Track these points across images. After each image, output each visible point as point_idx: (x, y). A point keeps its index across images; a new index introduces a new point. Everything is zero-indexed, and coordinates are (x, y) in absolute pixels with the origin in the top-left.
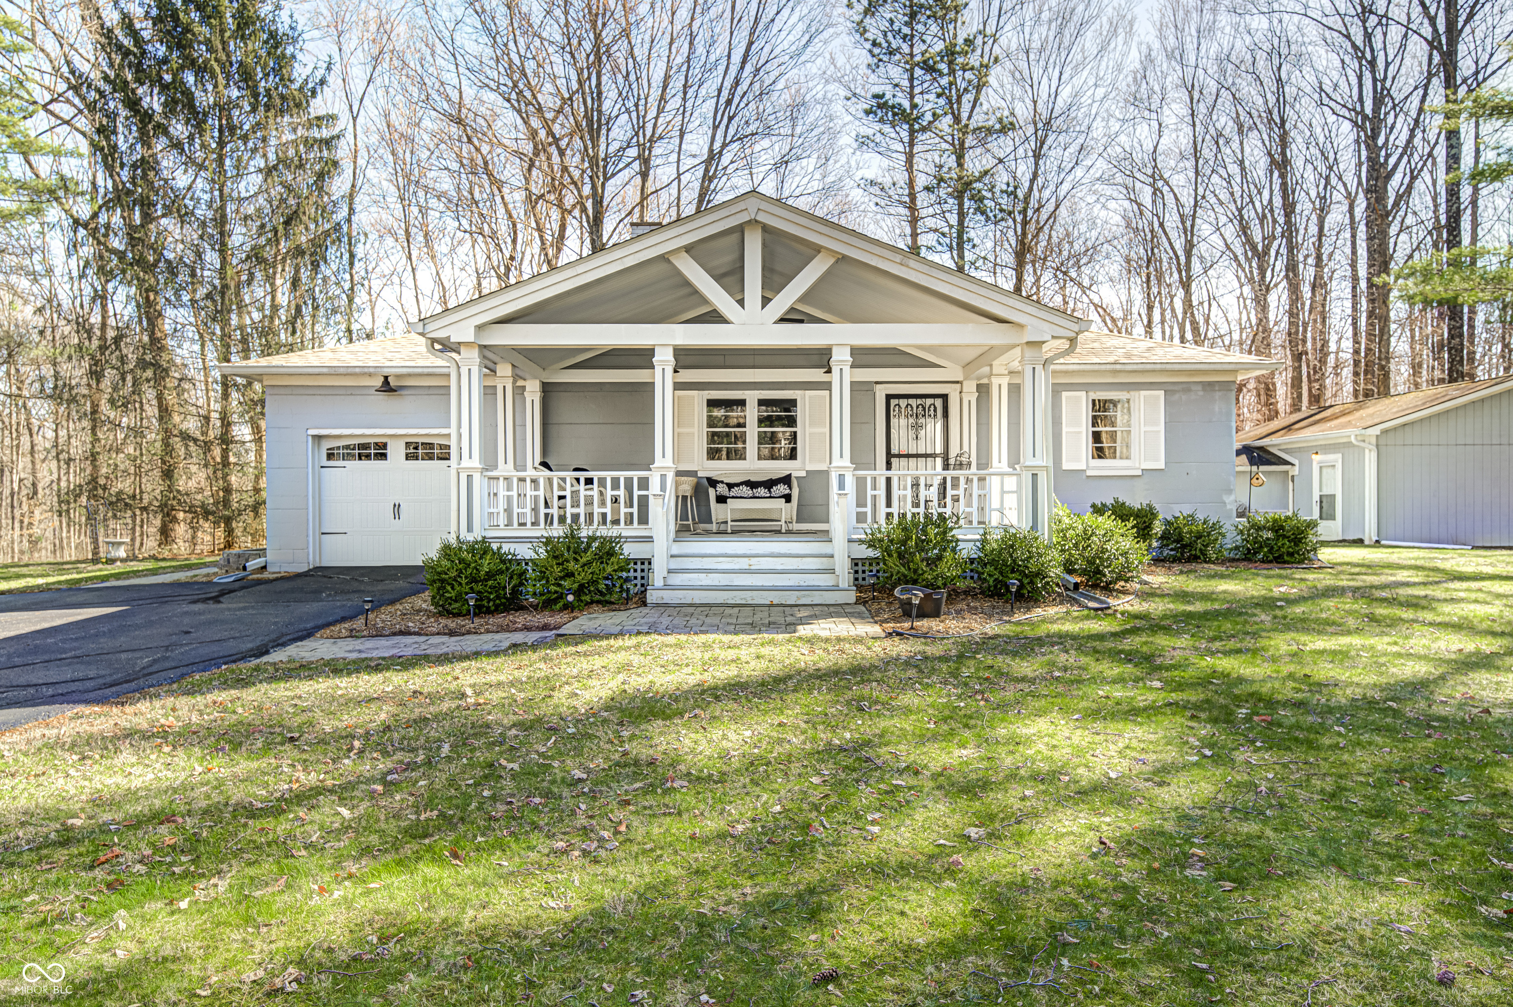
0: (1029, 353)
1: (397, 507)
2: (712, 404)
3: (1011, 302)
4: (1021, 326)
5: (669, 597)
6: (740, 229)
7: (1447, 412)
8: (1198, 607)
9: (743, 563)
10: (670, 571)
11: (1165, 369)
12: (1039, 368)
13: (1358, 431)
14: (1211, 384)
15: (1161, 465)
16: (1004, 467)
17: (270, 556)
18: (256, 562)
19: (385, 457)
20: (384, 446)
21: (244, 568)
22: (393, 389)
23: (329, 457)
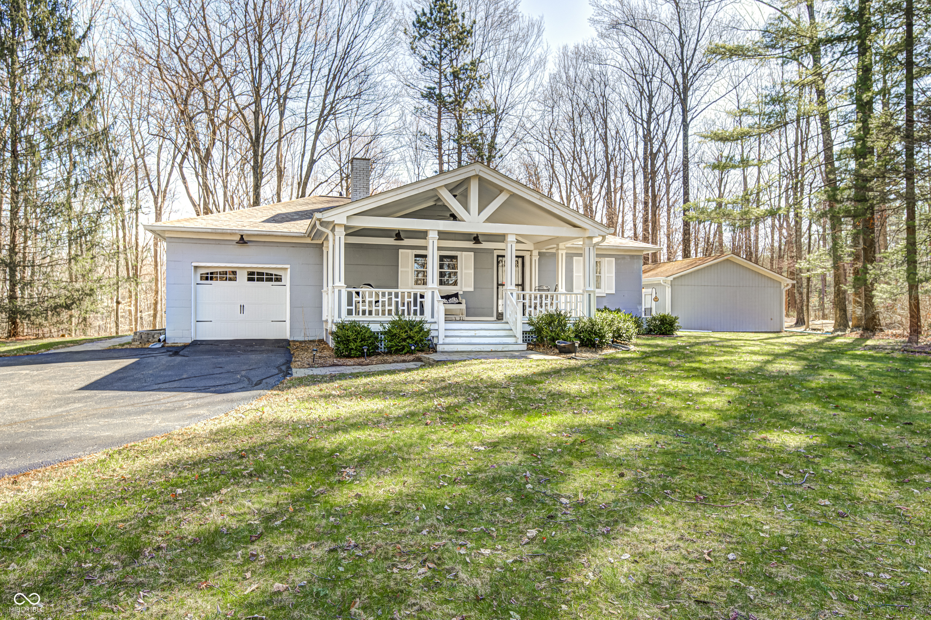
0: (587, 241)
1: (242, 307)
2: (416, 256)
3: (583, 219)
4: (584, 229)
5: (447, 348)
6: (468, 180)
7: (698, 270)
8: (659, 349)
9: (472, 333)
10: (446, 336)
11: (617, 248)
12: (591, 248)
13: (664, 278)
14: (633, 256)
15: (613, 292)
16: (564, 291)
17: (168, 335)
18: (162, 337)
19: (235, 279)
20: (234, 273)
21: (159, 340)
22: (245, 243)
23: (201, 278)
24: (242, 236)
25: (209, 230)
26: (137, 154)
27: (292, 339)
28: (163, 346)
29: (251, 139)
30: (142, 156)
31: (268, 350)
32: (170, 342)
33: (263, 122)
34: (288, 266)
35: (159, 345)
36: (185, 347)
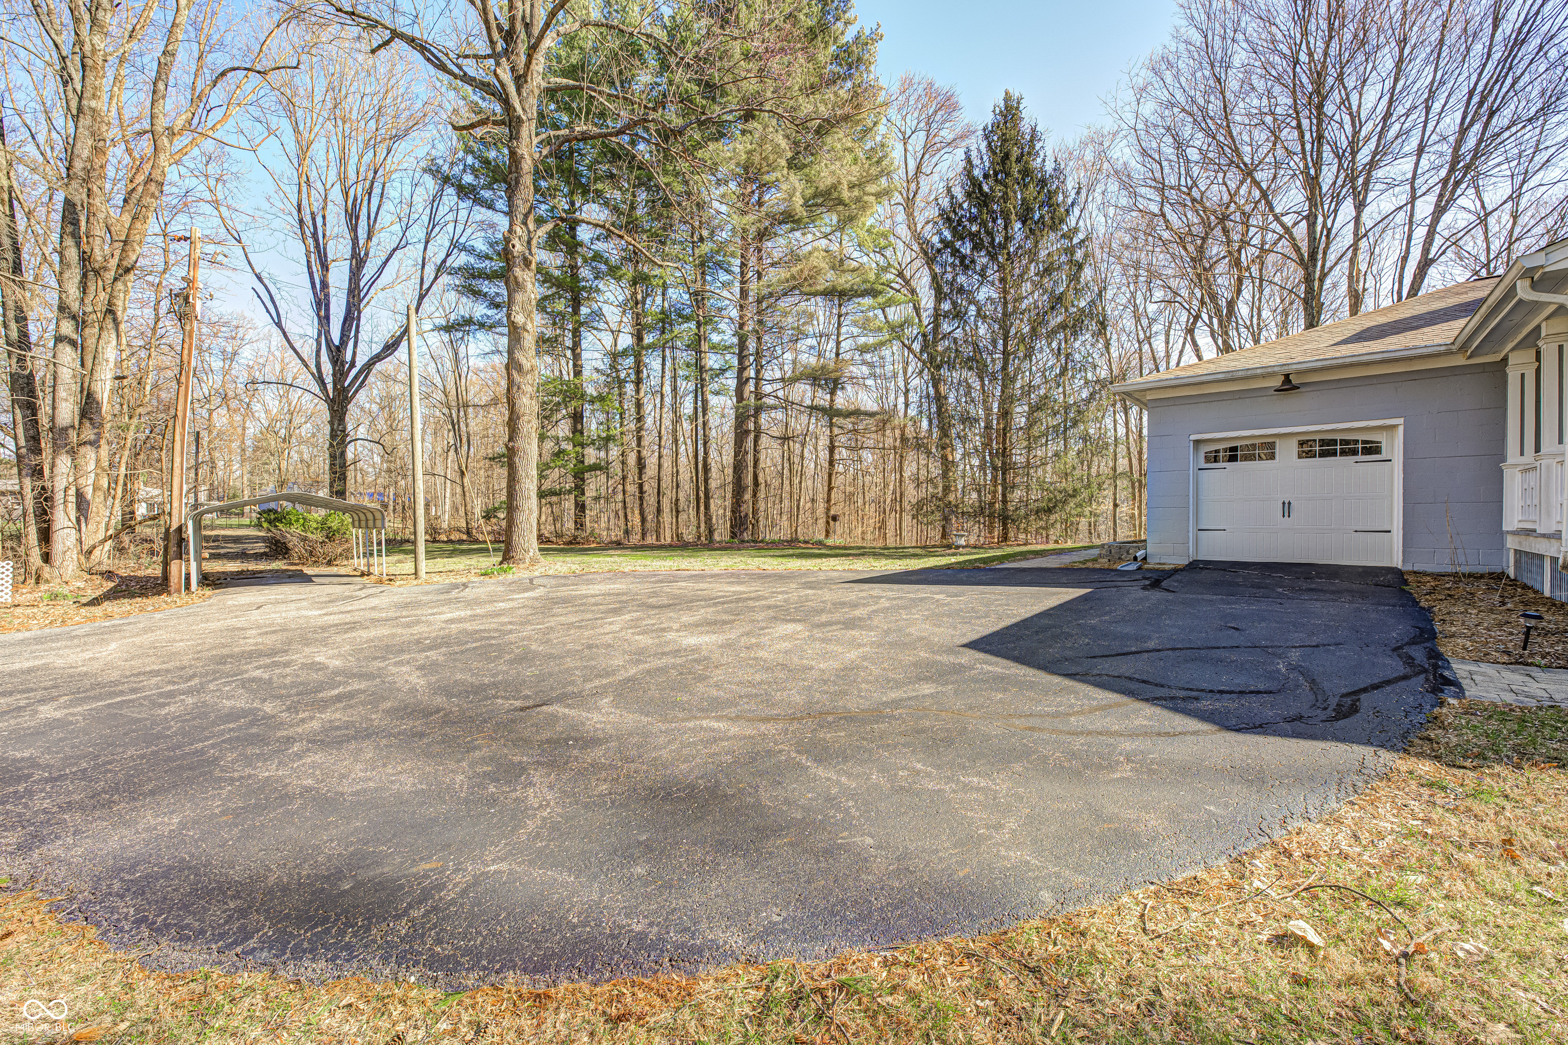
1: (1287, 505)
17: (1151, 550)
18: (1140, 554)
19: (1272, 457)
20: (1272, 445)
21: (1135, 559)
22: (1296, 388)
23: (1207, 460)
24: (1287, 376)
25: (1221, 376)
26: (1142, 336)
27: (1408, 567)
28: (1139, 568)
29: (1302, 260)
30: (1148, 339)
31: (1350, 591)
32: (1152, 564)
33: (1324, 224)
34: (1401, 421)
35: (1133, 567)
36: (1175, 571)
